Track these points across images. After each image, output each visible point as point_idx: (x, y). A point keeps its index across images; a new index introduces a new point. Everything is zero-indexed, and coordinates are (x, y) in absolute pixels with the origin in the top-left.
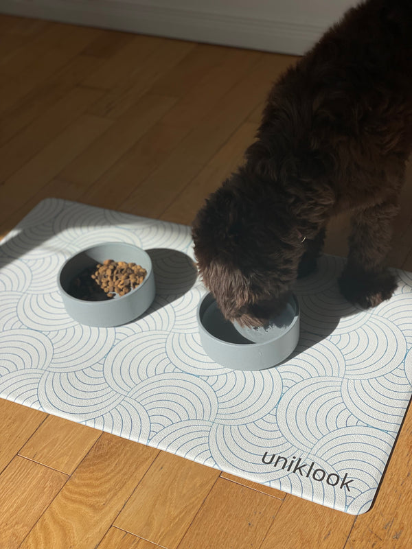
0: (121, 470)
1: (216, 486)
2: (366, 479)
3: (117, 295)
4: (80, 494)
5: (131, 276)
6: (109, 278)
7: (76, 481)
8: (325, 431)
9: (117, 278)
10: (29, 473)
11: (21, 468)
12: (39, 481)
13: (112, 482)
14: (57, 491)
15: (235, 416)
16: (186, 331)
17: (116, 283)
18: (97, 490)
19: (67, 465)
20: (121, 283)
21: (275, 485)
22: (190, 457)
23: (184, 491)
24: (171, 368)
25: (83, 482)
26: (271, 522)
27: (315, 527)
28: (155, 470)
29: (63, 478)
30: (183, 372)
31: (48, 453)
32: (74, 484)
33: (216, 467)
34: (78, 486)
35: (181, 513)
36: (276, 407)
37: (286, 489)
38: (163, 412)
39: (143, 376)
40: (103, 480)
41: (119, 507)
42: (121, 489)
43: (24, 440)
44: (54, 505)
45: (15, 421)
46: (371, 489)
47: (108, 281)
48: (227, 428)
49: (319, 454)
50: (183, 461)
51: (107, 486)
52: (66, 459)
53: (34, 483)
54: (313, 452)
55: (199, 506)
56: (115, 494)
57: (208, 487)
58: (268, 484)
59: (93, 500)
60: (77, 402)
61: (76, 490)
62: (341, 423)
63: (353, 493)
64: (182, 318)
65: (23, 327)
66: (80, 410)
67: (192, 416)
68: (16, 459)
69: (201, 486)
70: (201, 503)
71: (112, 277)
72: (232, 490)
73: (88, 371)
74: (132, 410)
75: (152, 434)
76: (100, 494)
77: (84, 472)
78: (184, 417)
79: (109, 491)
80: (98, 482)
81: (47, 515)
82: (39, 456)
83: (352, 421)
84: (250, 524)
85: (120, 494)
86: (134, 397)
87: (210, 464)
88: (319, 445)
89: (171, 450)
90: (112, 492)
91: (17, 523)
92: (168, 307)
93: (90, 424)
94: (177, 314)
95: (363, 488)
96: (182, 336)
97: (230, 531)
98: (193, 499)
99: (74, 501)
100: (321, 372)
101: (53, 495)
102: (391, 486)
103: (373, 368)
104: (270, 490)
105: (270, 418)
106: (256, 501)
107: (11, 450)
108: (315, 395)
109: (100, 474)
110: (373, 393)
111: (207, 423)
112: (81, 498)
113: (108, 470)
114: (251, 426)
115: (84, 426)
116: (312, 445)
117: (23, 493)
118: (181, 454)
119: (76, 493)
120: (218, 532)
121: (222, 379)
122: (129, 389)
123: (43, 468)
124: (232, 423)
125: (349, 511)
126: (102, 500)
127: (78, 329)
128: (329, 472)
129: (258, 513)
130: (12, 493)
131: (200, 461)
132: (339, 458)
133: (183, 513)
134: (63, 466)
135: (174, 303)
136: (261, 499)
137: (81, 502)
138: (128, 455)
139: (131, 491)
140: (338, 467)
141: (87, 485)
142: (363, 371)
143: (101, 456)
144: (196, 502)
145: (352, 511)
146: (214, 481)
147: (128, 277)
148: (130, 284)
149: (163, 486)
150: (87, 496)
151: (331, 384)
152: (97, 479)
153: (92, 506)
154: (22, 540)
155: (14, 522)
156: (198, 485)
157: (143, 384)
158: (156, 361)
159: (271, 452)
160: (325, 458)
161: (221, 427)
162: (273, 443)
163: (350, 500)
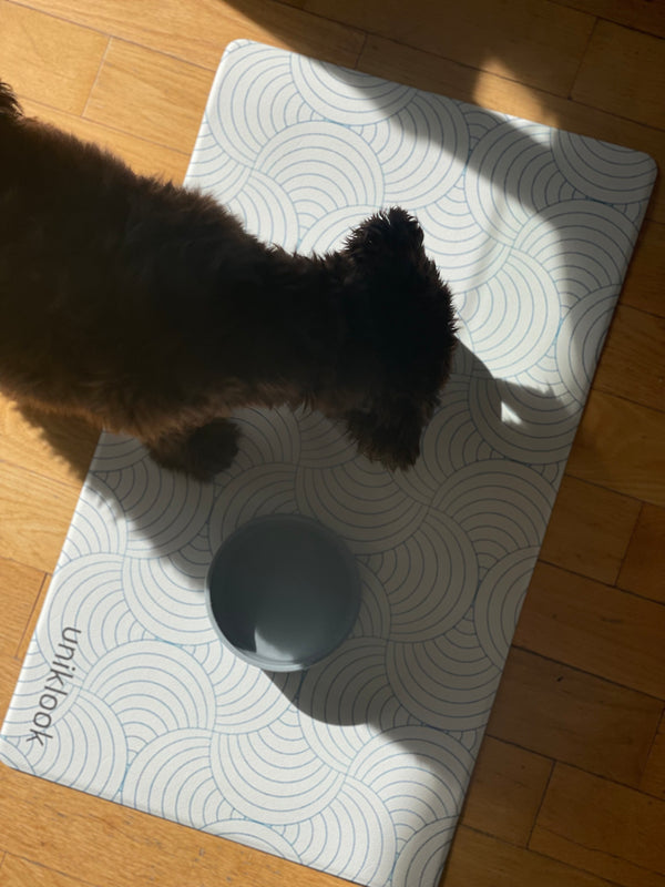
2: (47, 761)
8: (117, 708)
15: (138, 583)
21: (32, 647)
33: (57, 568)
36: (157, 639)
37: (27, 661)
46: (32, 766)
49: (79, 701)
54: (84, 693)
58: (33, 639)
62: (130, 730)
63: (25, 746)
69: (35, 554)
83: (135, 745)
87: (62, 560)
88: (95, 700)
95: (33, 758)
100: (223, 700)
103: (231, 772)
104: (27, 642)
105: (137, 632)
108: (181, 692)
111: (123, 548)
114: (122, 608)
116: (94, 692)
124: (126, 580)
131: (66, 546)
132: (76, 727)
140: (61, 726)
151: (202, 714)
159: (81, 638)
160: (75, 709)
161: (118, 567)
162: (96, 640)
163: (15, 741)
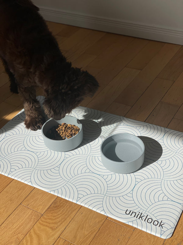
0: (64, 213)
1: (105, 223)
2: (170, 223)
3: (67, 138)
4: (46, 222)
5: (73, 131)
6: (63, 131)
7: (45, 216)
8: (153, 202)
9: (67, 131)
10: (25, 212)
11: (22, 210)
12: (29, 216)
13: (60, 218)
14: (37, 220)
15: (115, 193)
16: (95, 155)
17: (66, 133)
18: (54, 221)
19: (42, 210)
20: (69, 133)
21: (130, 224)
22: (94, 210)
23: (91, 224)
24: (88, 171)
25: (48, 217)
26: (128, 239)
27: (147, 243)
28: (79, 215)
29: (40, 215)
30: (93, 173)
31: (34, 204)
32: (44, 218)
33: (105, 214)
34: (46, 219)
35: (89, 233)
36: (133, 190)
37: (135, 226)
38: (84, 189)
39: (76, 173)
40: (56, 217)
41: (63, 229)
42: (64, 221)
43: (24, 198)
44: (35, 226)
45: (20, 189)
46: (172, 228)
47: (63, 132)
48: (111, 198)
49: (150, 212)
50: (91, 211)
51: (58, 220)
52: (41, 207)
53: (27, 216)
54: (148, 211)
55: (97, 231)
56: (61, 223)
57: (101, 223)
58: (127, 223)
59: (52, 225)
60: (47, 183)
61: (45, 220)
62: (161, 199)
63: (164, 229)
64: (94, 150)
65: (26, 150)
66: (48, 186)
67: (96, 192)
68: (20, 206)
69: (98, 222)
70: (98, 229)
71: (65, 131)
72: (112, 225)
73: (53, 170)
74: (70, 188)
75: (78, 199)
76: (55, 223)
77: (49, 213)
78: (93, 192)
79: (59, 222)
80: (54, 218)
81: (32, 231)
82: (30, 205)
83: (165, 198)
84: (119, 240)
85: (63, 224)
86: (72, 182)
87: (103, 213)
88: (150, 208)
89: (86, 206)
90: (60, 223)
91: (19, 233)
92: (88, 144)
93: (52, 193)
94: (92, 148)
95: (169, 227)
96: (93, 158)
97: (110, 242)
98: (95, 228)
99: (44, 225)
100: (153, 176)
101: (35, 222)
102: (181, 228)
103: (175, 176)
104: (128, 226)
105: (130, 195)
106: (122, 230)
107: (18, 202)
108: (150, 186)
109: (56, 215)
110: (175, 187)
111: (102, 195)
112: (47, 224)
113: (59, 213)
114: (121, 198)
115: (50, 194)
116: (147, 208)
117: (22, 221)
118: (90, 208)
119: (45, 222)
120: (105, 243)
121: (110, 176)
122: (69, 179)
123: (32, 211)
124: (113, 196)
125: (162, 237)
126: (56, 225)
127: (49, 152)
128: (154, 219)
129: (122, 235)
130: (18, 220)
131: (98, 211)
132: (159, 214)
133: (90, 233)
134: (40, 210)
135: (91, 143)
136: (124, 229)
137: (47, 226)
138: (68, 207)
139: (68, 222)
140: (158, 218)
141: (50, 219)
142: (171, 177)
143: (56, 207)
144: (96, 229)
145: (163, 237)
146: (104, 220)
147: (72, 131)
148: (72, 134)
149: (82, 221)
150: (50, 224)
151: (157, 182)
152: (54, 217)
153: (51, 228)
154: (21, 240)
155: (18, 233)
156: (97, 222)
157: (76, 177)
158: (82, 167)
159: (129, 210)
160: (153, 213)
161: (108, 197)
162: (130, 206)
163: (163, 232)
